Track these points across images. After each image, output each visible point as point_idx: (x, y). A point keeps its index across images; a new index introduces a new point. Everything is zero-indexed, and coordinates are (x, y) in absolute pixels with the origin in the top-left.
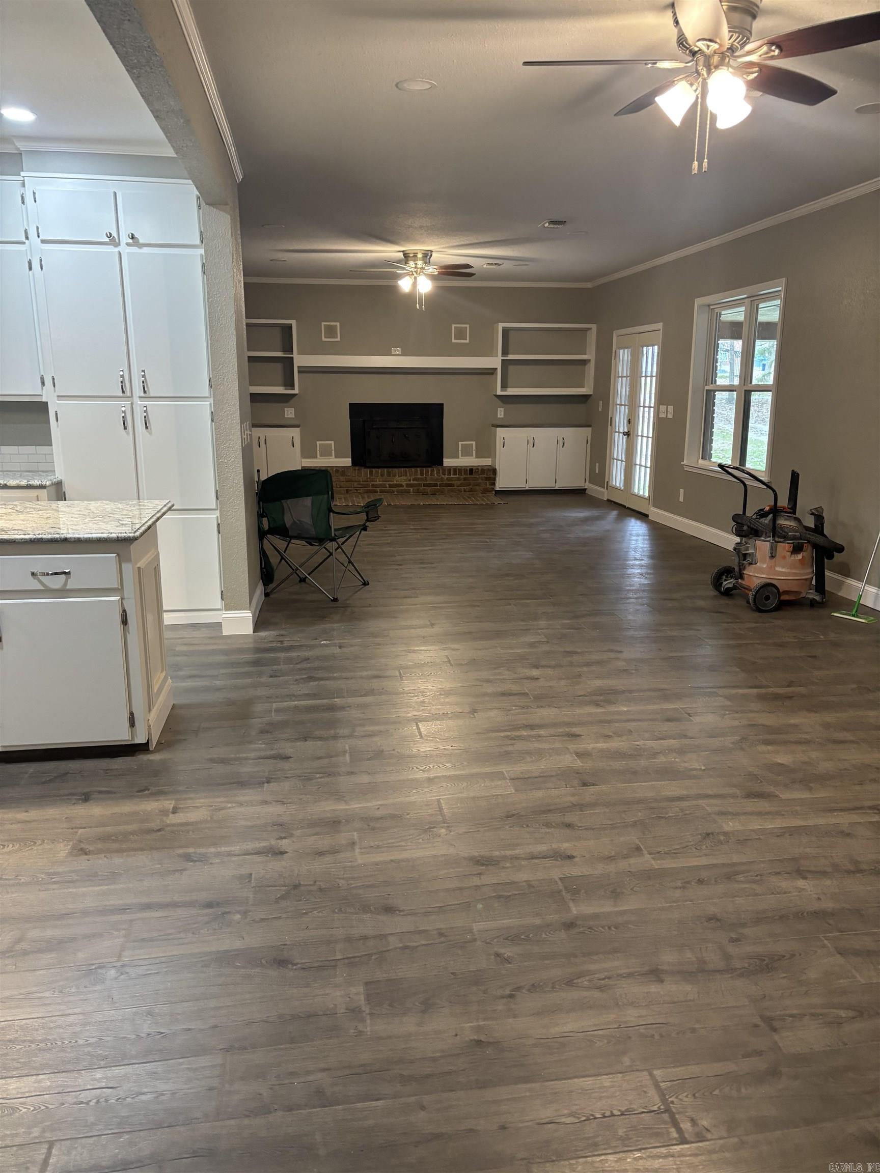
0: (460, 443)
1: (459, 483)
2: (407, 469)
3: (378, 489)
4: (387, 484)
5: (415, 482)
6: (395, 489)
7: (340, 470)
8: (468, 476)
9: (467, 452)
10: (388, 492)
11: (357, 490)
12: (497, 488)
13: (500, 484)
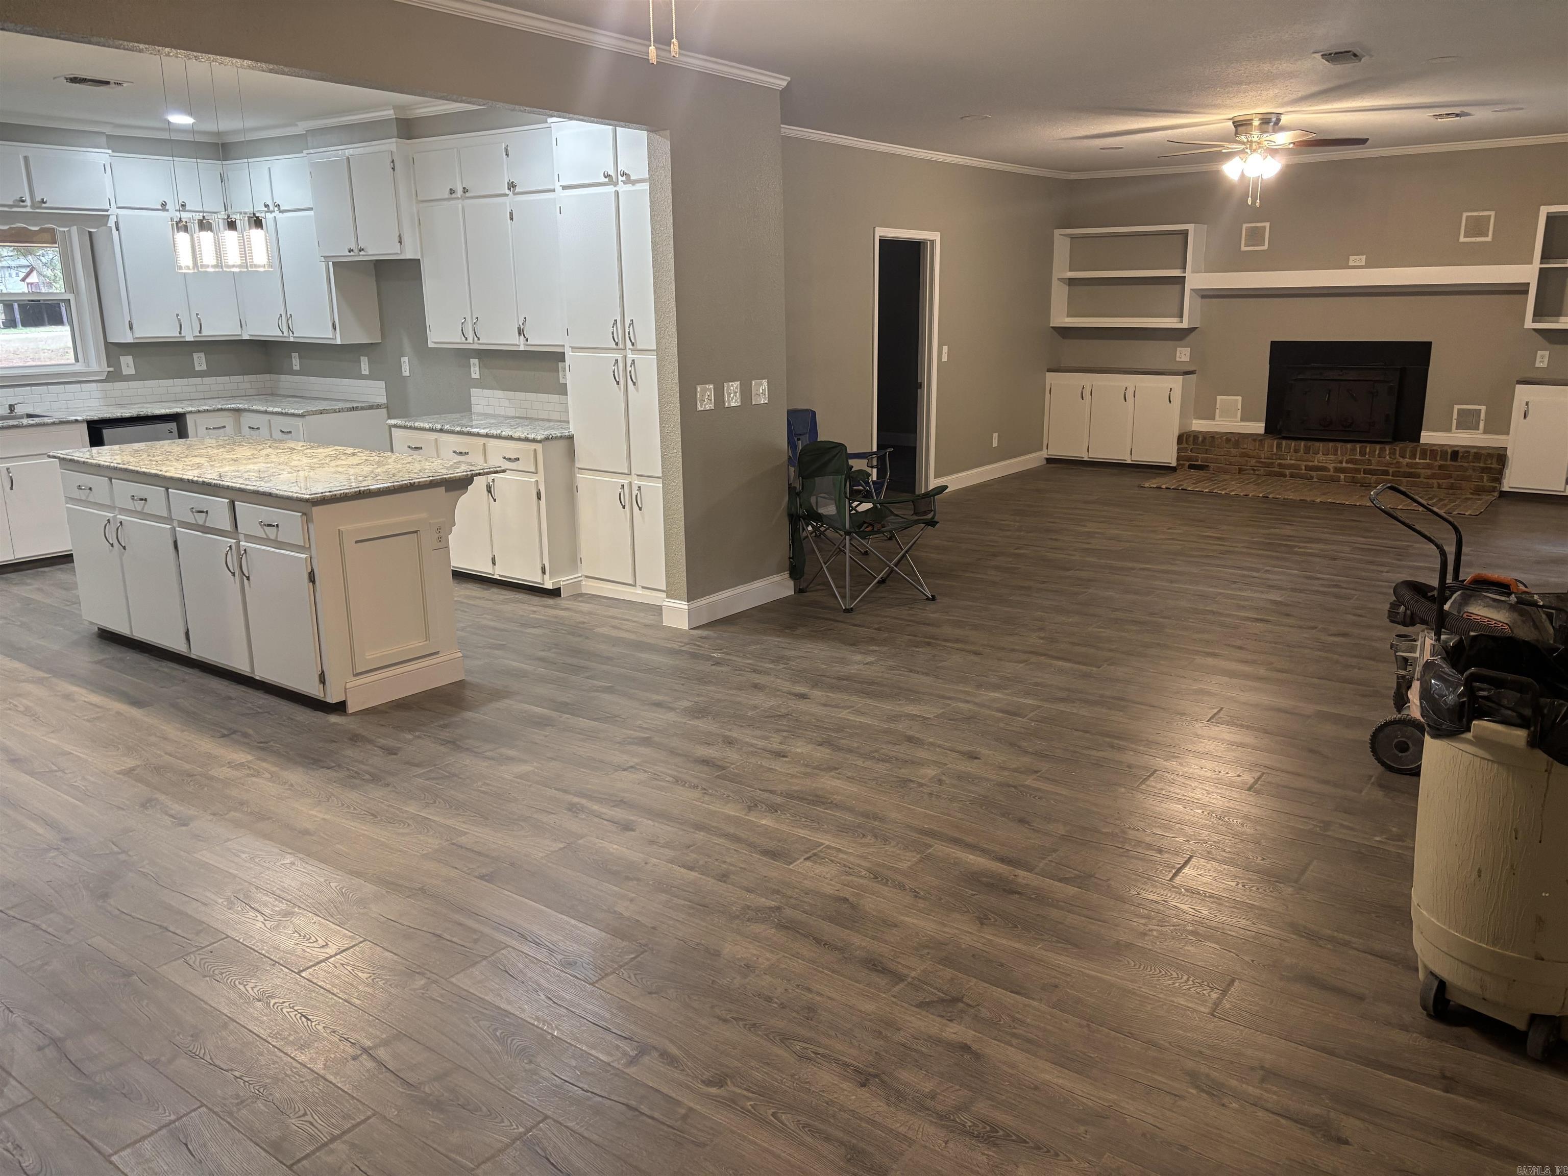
0: (1456, 407)
1: (1429, 472)
2: (1339, 445)
3: (1287, 472)
4: (1303, 465)
5: (1349, 465)
6: (1314, 474)
7: (1233, 439)
8: (1449, 463)
9: (1468, 421)
10: (1302, 477)
11: (1253, 470)
12: (1506, 488)
13: (1512, 481)
